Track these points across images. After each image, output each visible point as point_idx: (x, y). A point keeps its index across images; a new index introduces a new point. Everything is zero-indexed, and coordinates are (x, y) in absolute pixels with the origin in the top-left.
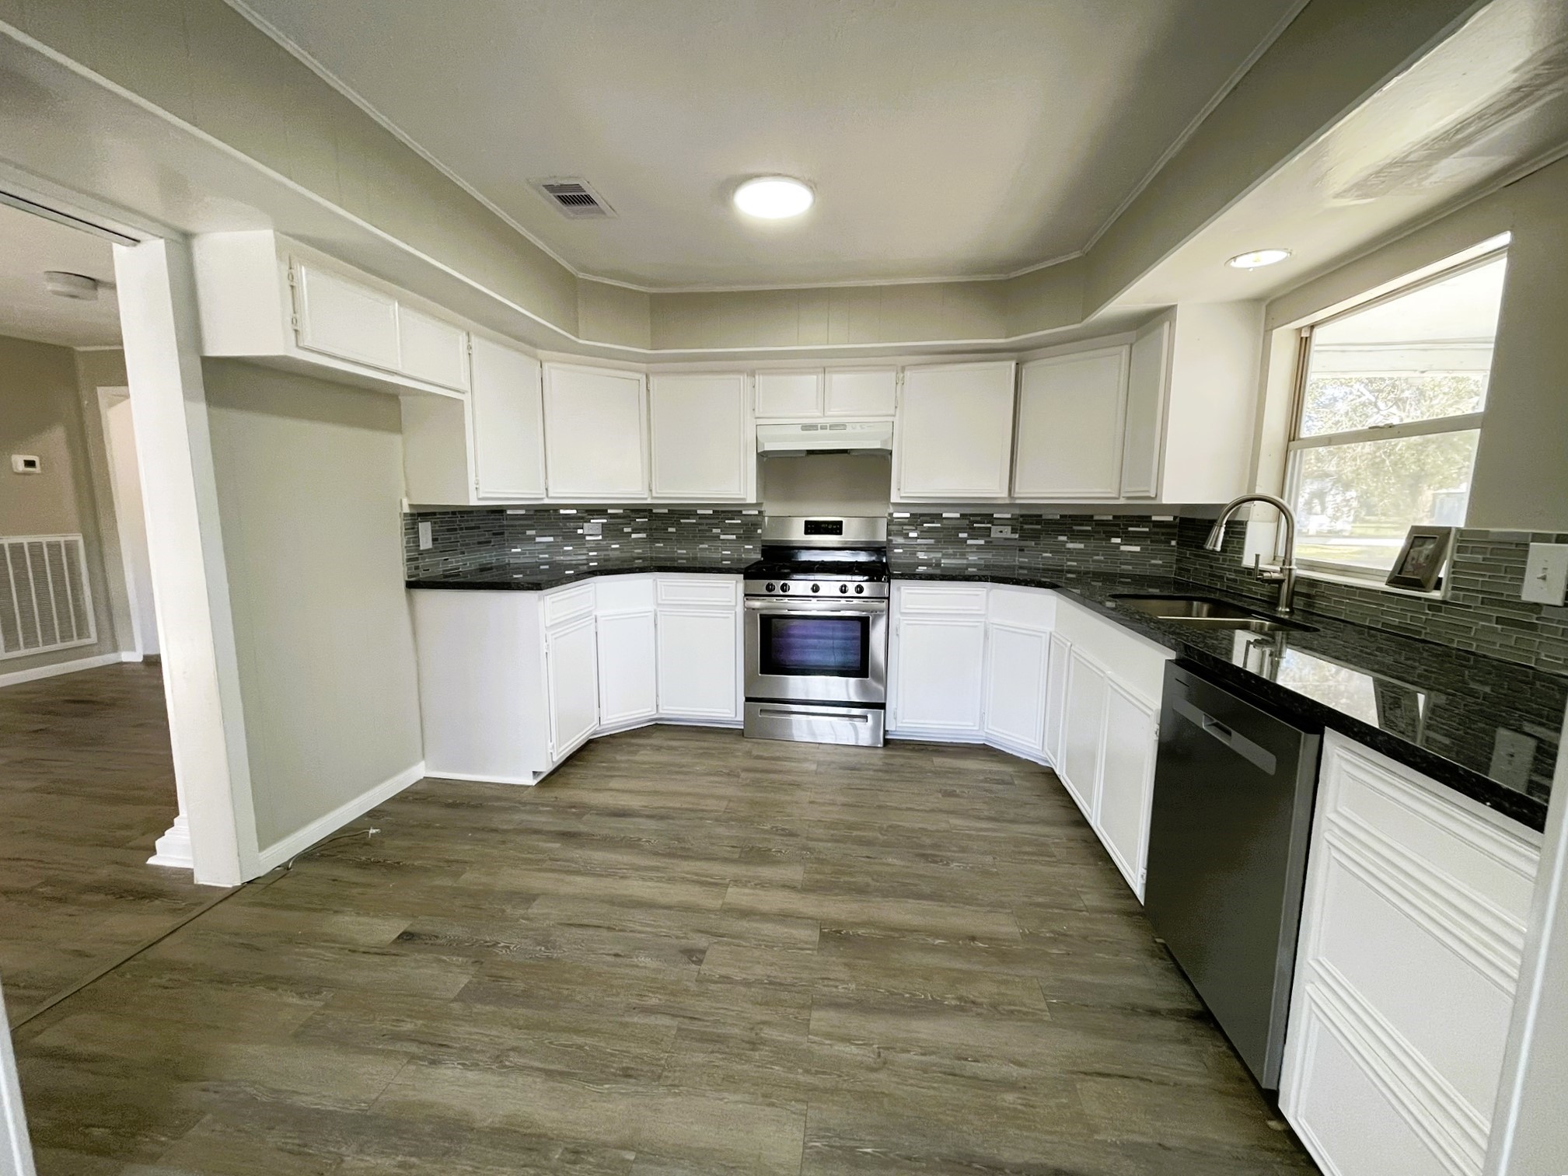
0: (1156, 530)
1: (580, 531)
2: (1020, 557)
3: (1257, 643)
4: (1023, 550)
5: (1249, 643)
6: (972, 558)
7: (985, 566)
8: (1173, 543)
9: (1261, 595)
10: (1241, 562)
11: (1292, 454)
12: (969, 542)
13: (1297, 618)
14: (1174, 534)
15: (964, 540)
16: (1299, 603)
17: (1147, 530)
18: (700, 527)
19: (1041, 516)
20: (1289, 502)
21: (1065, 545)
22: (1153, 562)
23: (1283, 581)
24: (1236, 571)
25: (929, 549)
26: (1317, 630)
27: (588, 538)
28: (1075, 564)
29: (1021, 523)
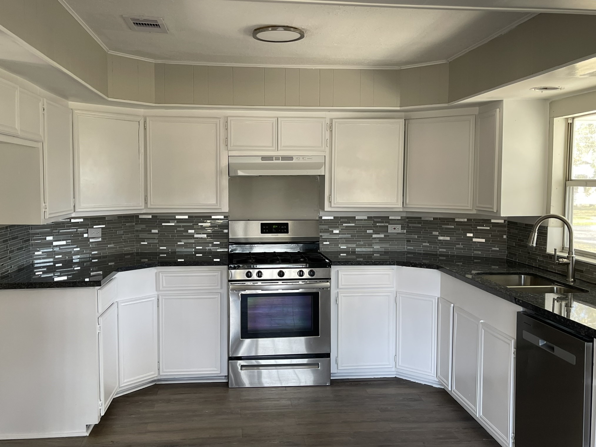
0: (495, 228)
1: (86, 235)
2: (407, 246)
3: (558, 299)
4: (410, 241)
5: (554, 300)
6: (377, 247)
7: (385, 252)
8: (505, 237)
9: (558, 271)
10: (546, 251)
11: (568, 188)
12: (374, 236)
13: (577, 285)
14: (505, 231)
15: (371, 235)
16: (577, 276)
17: (489, 228)
18: (178, 229)
19: (420, 218)
20: (568, 219)
21: (437, 238)
22: (494, 249)
23: (569, 263)
24: (543, 256)
25: (347, 241)
26: (587, 291)
27: (91, 240)
28: (445, 250)
29: (408, 222)
